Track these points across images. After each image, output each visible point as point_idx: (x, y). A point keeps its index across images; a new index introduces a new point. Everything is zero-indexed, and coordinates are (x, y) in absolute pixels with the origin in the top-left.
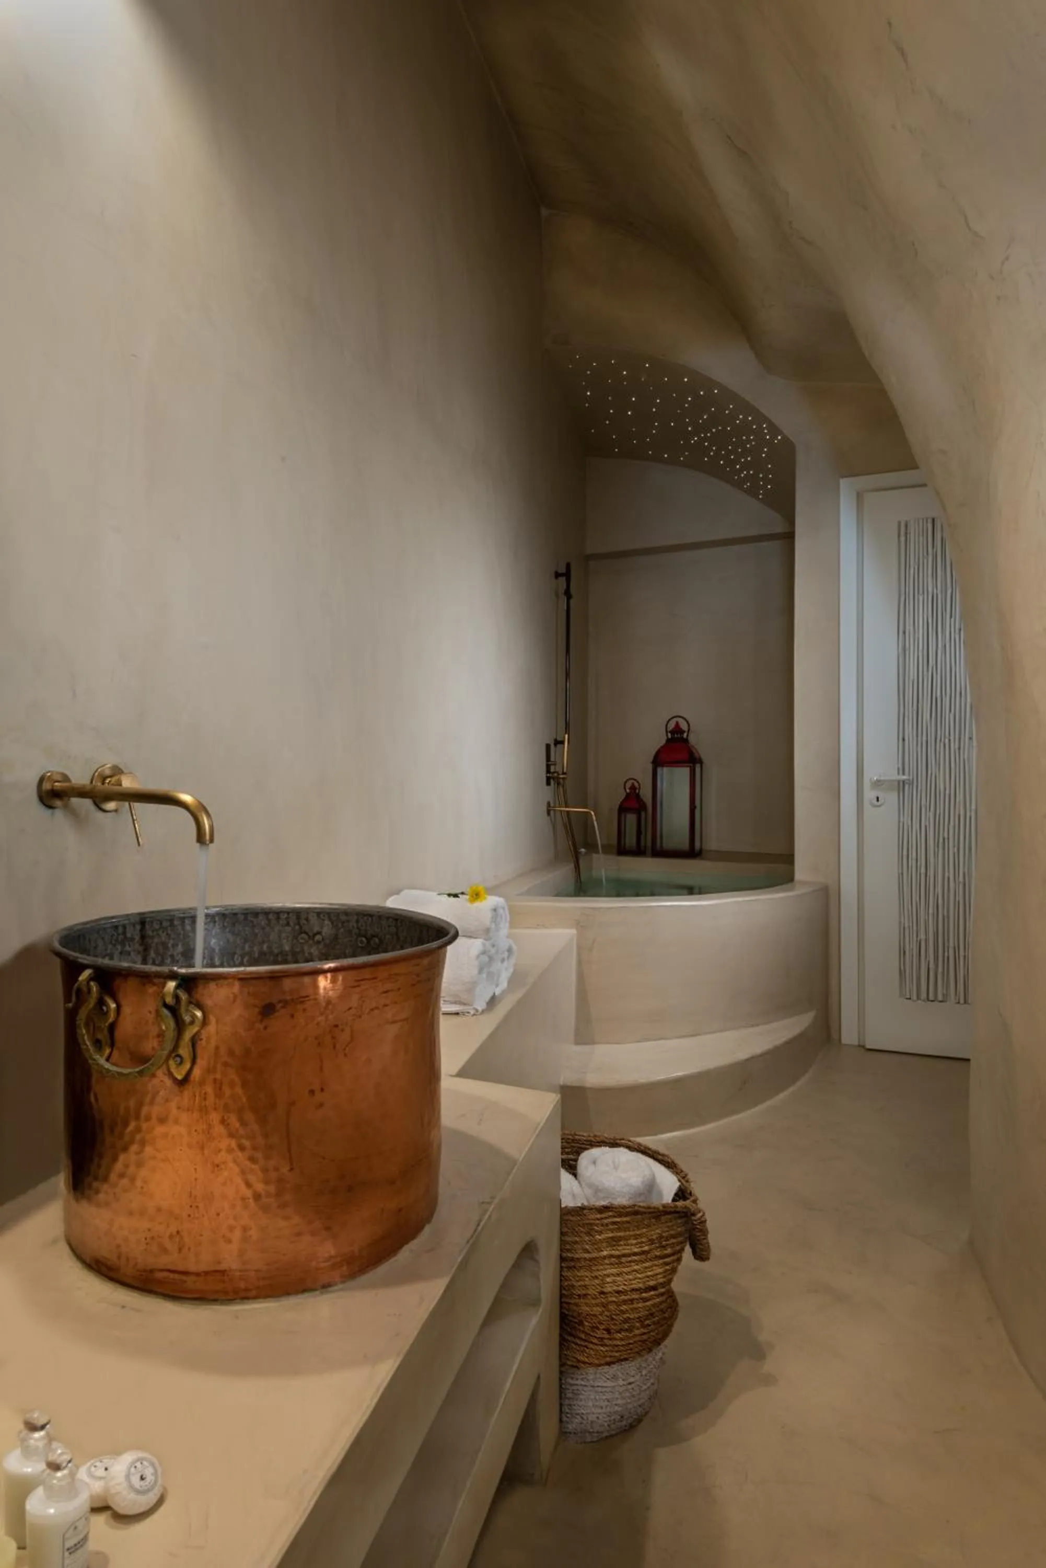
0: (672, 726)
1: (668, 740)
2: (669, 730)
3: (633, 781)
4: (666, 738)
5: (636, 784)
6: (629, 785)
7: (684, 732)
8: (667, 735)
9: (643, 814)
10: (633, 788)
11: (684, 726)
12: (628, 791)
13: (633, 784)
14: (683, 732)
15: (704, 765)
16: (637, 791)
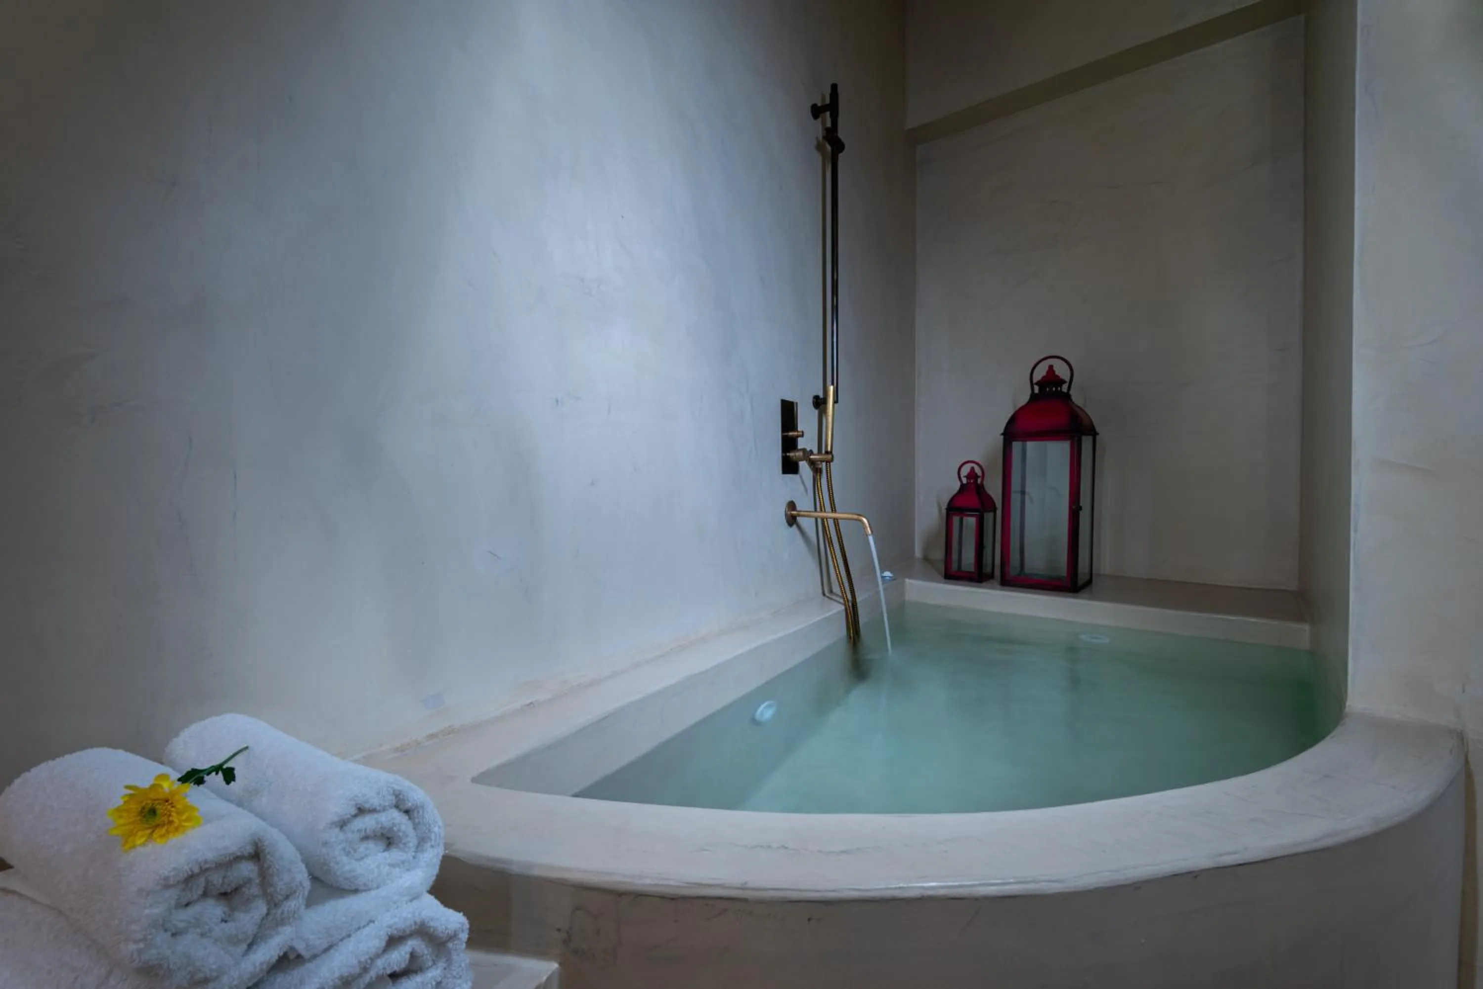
0: (1039, 374)
1: (1033, 397)
2: (1035, 381)
3: (973, 465)
4: (1029, 392)
5: (978, 471)
6: (966, 470)
7: (1064, 382)
8: (1033, 389)
9: (988, 517)
10: (972, 475)
11: (1061, 371)
12: (965, 481)
13: (973, 469)
14: (1060, 382)
15: (1098, 437)
16: (979, 481)
